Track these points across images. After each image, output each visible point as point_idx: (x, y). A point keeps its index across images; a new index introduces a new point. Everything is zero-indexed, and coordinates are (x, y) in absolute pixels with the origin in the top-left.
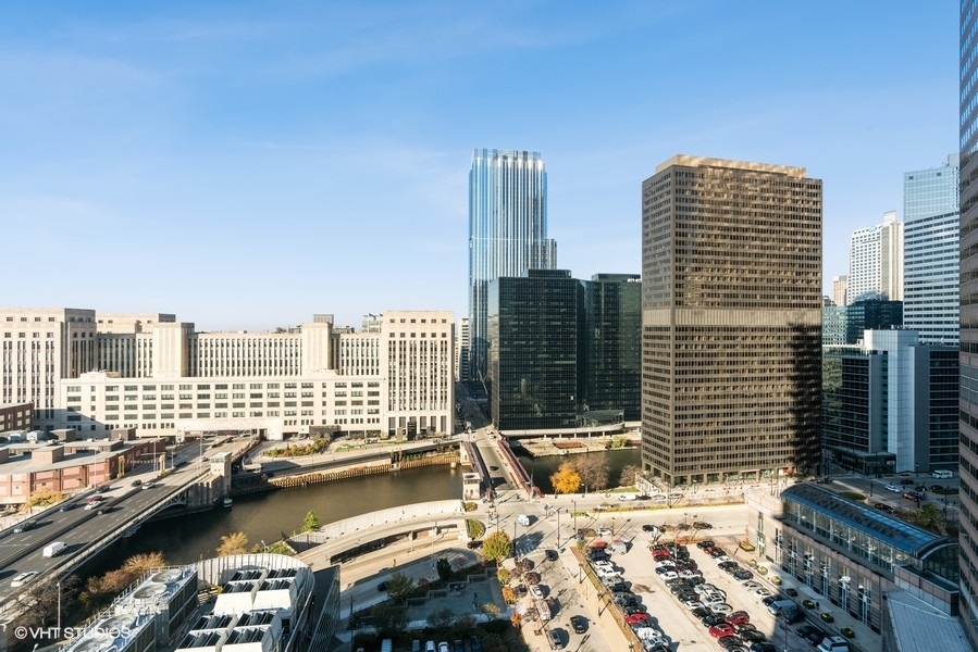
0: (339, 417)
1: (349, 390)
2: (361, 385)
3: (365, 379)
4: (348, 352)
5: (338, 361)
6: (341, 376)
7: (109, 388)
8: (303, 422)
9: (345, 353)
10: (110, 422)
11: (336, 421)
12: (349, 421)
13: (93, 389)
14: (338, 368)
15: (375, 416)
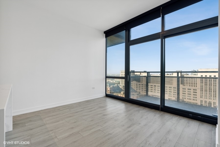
0: (183, 97)
1: (187, 90)
2: (191, 90)
3: (192, 88)
4: (186, 80)
5: (183, 82)
6: (184, 86)
7: (136, 84)
8: (173, 96)
9: (185, 80)
10: (137, 90)
11: (183, 98)
12: (187, 99)
13: (134, 84)
14: (183, 84)
15: (196, 99)
